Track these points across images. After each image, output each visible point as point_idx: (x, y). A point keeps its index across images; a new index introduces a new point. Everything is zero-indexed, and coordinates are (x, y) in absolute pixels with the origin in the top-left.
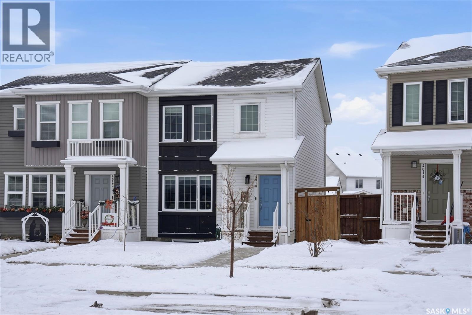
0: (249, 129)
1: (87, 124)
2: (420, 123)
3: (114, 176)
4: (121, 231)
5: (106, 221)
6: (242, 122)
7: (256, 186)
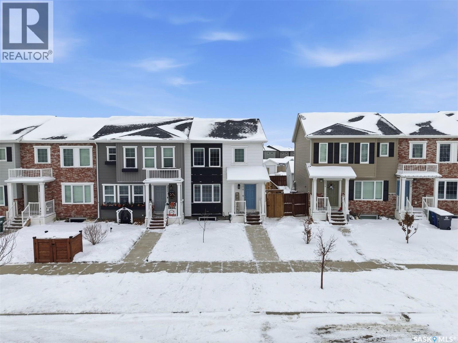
0: (239, 161)
1: (154, 159)
2: (327, 162)
3: (168, 186)
4: (180, 219)
5: (170, 214)
6: (236, 157)
7: (243, 190)
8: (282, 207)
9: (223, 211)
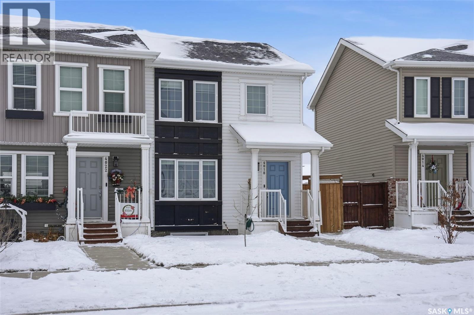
0: (256, 112)
1: (81, 93)
2: (428, 115)
3: (107, 158)
4: (147, 225)
5: (124, 213)
6: (249, 103)
7: (264, 173)
8: (339, 210)
9: (223, 218)
